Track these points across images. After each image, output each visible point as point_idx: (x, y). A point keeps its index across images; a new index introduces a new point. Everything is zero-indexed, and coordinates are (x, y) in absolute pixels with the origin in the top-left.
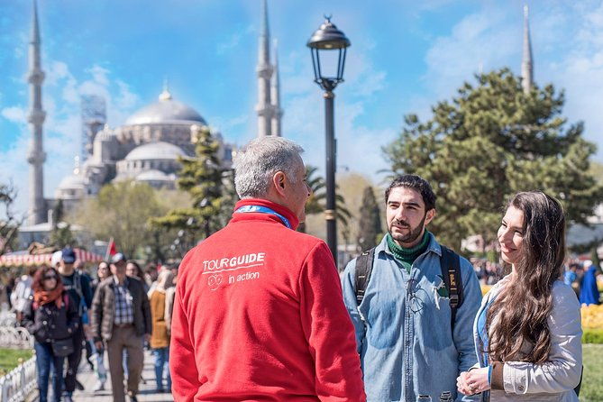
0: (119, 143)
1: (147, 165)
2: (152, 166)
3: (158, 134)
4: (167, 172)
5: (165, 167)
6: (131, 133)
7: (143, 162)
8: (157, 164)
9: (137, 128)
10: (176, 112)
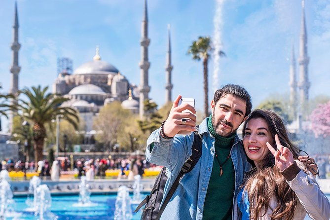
0: (67, 85)
1: (79, 98)
2: (82, 98)
3: (89, 80)
4: (90, 102)
5: (89, 99)
6: (74, 79)
7: (76, 96)
8: (84, 97)
9: (78, 76)
10: (101, 67)
